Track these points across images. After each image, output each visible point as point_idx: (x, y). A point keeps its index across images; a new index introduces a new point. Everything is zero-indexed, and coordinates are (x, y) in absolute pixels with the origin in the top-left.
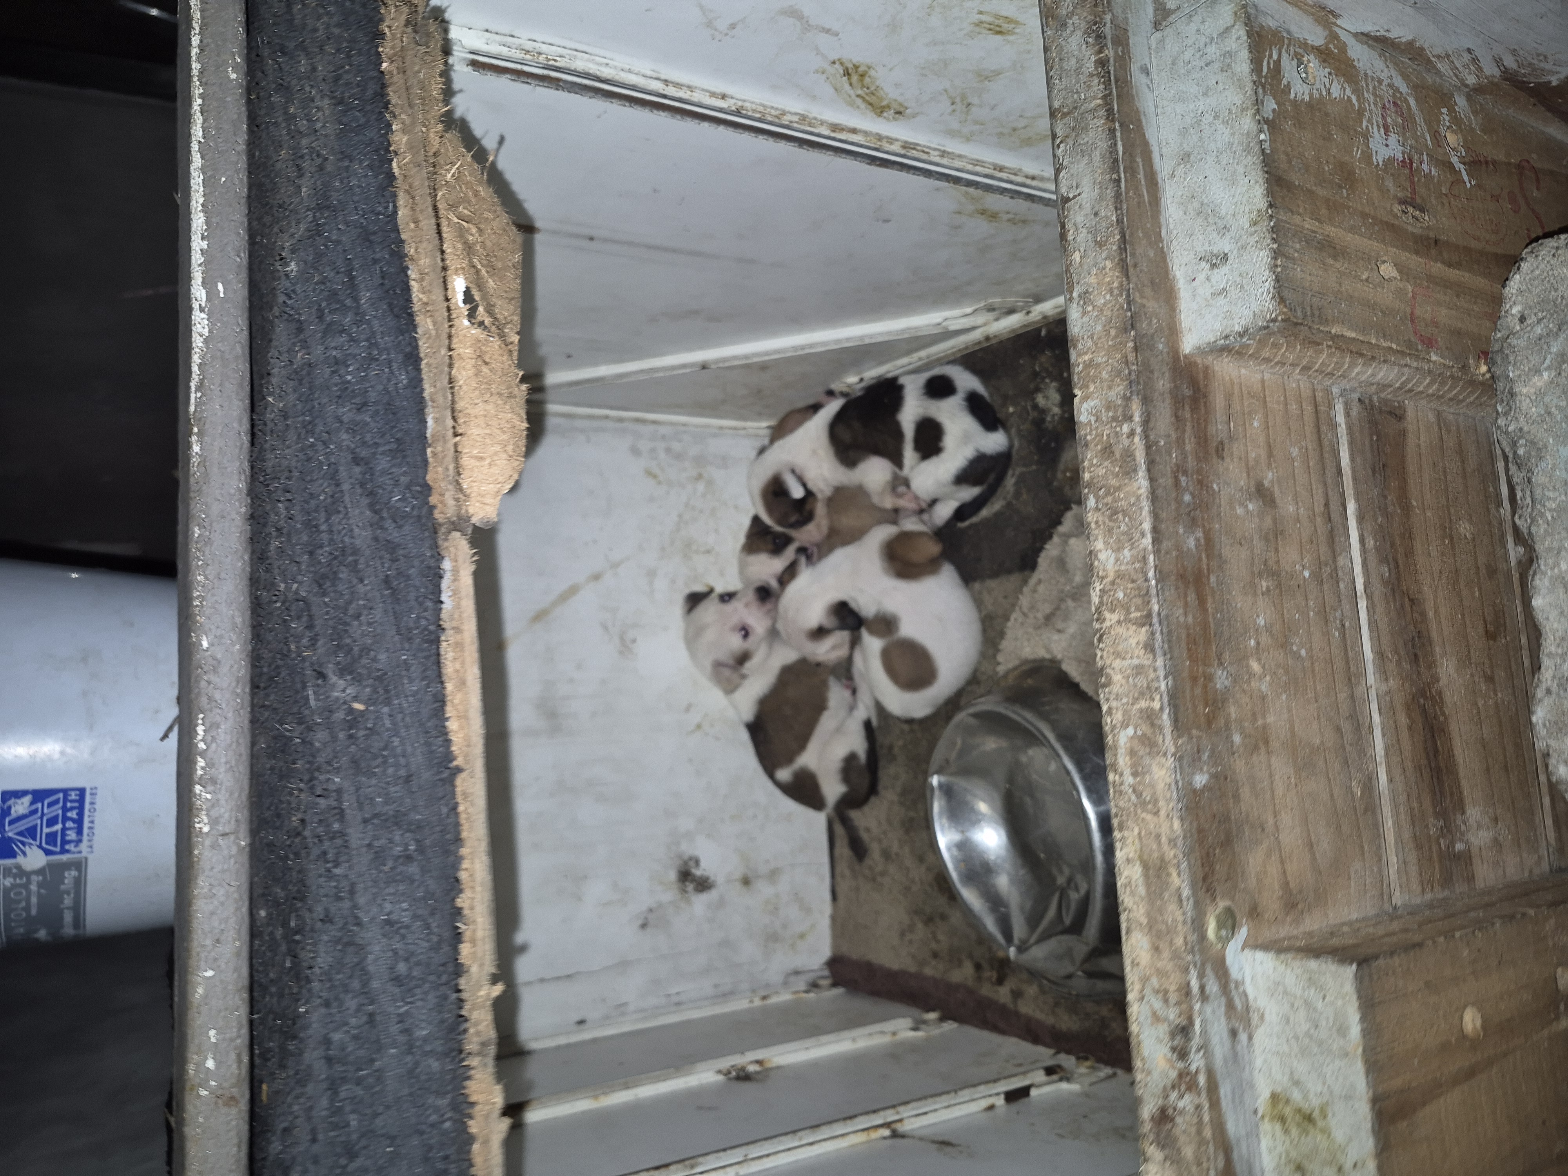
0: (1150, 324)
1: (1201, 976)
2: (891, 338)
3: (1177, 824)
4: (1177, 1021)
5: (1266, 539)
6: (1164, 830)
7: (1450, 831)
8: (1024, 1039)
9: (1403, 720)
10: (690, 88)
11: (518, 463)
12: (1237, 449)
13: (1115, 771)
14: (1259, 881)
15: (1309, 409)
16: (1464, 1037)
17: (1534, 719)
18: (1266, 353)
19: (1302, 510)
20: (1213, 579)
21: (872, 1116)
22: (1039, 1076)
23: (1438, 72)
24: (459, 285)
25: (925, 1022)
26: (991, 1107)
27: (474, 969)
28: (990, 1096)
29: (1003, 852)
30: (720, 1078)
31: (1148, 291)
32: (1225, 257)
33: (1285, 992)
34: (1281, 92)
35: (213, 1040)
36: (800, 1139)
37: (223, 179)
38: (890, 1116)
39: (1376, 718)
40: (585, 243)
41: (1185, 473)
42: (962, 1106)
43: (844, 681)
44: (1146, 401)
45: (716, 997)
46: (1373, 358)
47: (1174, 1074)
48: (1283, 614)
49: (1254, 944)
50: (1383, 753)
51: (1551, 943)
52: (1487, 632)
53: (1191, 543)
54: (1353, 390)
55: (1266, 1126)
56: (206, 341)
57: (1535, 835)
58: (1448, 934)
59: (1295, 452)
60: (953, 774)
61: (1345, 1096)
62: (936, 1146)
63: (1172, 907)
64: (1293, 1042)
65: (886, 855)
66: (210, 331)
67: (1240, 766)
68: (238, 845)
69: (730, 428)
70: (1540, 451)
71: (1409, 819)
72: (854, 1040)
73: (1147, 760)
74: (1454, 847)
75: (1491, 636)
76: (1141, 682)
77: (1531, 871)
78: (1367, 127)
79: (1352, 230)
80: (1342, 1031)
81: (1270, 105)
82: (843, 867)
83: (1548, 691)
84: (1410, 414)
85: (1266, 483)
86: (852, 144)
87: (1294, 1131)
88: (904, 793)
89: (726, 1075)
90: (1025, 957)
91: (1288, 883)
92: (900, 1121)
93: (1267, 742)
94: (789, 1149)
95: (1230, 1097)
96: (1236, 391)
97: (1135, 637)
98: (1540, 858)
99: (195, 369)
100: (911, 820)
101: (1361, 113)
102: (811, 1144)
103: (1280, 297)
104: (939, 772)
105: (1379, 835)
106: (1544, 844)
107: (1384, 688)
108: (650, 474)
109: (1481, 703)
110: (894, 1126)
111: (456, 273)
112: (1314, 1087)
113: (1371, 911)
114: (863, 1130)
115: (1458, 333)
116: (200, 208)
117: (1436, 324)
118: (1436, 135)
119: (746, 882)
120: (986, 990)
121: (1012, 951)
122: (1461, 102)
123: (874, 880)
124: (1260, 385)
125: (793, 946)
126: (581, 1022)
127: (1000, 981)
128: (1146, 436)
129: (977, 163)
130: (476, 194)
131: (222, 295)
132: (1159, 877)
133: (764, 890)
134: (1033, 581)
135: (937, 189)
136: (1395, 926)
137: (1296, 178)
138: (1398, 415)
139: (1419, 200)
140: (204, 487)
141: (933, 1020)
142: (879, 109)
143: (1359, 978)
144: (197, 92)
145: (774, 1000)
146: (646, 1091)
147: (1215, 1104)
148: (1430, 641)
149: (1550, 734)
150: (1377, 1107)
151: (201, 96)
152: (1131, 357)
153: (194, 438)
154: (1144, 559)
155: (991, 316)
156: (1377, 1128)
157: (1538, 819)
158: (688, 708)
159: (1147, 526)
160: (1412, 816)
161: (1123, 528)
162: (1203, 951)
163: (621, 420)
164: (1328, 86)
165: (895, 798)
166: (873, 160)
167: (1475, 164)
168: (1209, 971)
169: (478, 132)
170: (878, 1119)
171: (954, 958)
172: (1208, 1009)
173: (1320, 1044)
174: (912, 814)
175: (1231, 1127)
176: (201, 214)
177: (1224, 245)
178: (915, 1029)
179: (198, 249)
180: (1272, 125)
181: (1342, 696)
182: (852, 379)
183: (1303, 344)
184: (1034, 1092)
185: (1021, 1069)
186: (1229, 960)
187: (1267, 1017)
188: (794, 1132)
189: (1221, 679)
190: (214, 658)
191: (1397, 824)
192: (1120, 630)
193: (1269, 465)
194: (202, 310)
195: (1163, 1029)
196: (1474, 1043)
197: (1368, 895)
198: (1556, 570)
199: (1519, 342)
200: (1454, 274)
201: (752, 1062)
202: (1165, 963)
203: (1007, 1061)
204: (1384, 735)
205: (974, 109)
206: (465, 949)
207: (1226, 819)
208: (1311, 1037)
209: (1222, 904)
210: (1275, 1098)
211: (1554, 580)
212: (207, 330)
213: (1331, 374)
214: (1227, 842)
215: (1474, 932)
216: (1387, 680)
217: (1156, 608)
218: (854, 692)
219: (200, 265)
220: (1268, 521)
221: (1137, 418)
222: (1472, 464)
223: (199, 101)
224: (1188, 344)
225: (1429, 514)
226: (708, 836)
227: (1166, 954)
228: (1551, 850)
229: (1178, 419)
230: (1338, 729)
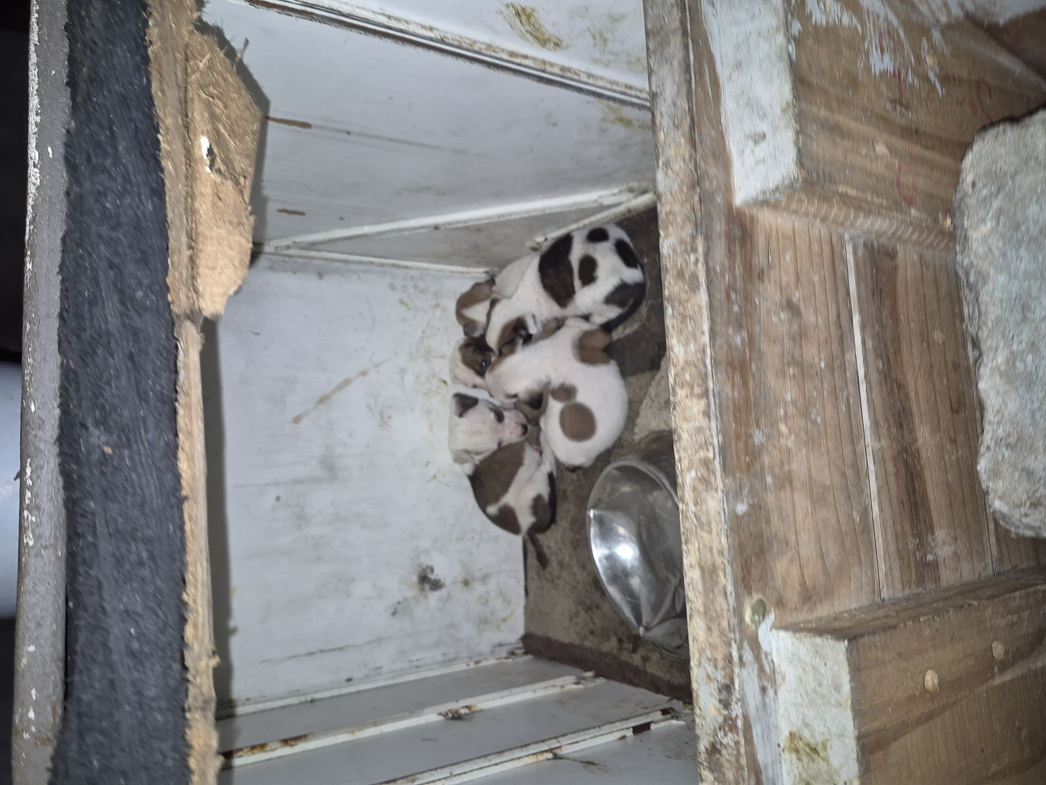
0: (711, 183)
1: (740, 648)
2: (564, 210)
3: (724, 540)
4: (723, 681)
5: (793, 339)
6: (715, 545)
7: (923, 546)
8: (650, 690)
9: (891, 468)
10: (407, 22)
11: (242, 272)
12: (773, 275)
13: (683, 502)
14: (784, 580)
15: (826, 249)
16: (926, 691)
17: (979, 468)
18: (794, 206)
19: (820, 320)
20: (754, 367)
21: (541, 744)
22: (658, 715)
23: (920, 13)
24: (204, 143)
25: (584, 678)
26: (624, 737)
27: (196, 647)
28: (623, 730)
29: (637, 563)
30: (441, 718)
31: (711, 161)
32: (764, 136)
33: (800, 660)
34: (805, 18)
35: (34, 697)
36: (490, 761)
37: (53, 72)
38: (553, 744)
39: (872, 467)
40: (345, 136)
41: (735, 290)
42: (603, 737)
43: (534, 446)
44: (708, 239)
45: (444, 662)
46: (870, 212)
47: (720, 719)
48: (805, 394)
49: (779, 626)
50: (876, 492)
51: (989, 625)
52: (952, 408)
53: (738, 340)
54: (859, 237)
55: (786, 756)
56: (38, 189)
57: (983, 549)
58: (916, 619)
59: (816, 278)
60: (602, 509)
61: (840, 735)
62: (582, 765)
63: (720, 599)
64: (804, 696)
65: (561, 565)
66: (41, 182)
67: (771, 499)
68: (56, 555)
69: (459, 272)
70: (984, 278)
71: (894, 538)
72: (534, 691)
73: (704, 494)
74: (926, 558)
75: (955, 411)
76: (701, 439)
77: (980, 574)
78: (868, 49)
79: (856, 119)
80: (838, 688)
81: (796, 27)
82: (532, 573)
83: (988, 448)
84: (900, 254)
85: (794, 300)
86: (526, 66)
87: (805, 759)
88: (573, 522)
89: (444, 716)
90: (650, 634)
91: (805, 582)
92: (560, 747)
93: (791, 483)
94: (481, 768)
95: (760, 735)
96: (774, 233)
97: (697, 406)
98: (986, 565)
99: (29, 208)
100: (578, 540)
101: (863, 38)
102: (496, 764)
103: (800, 163)
104: (595, 507)
105: (872, 549)
106: (989, 555)
107: (877, 446)
108: (402, 302)
109: (947, 457)
110: (555, 751)
111: (203, 133)
112: (818, 727)
113: (866, 603)
114: (533, 754)
115: (931, 196)
116: (35, 92)
117: (915, 188)
118: (918, 58)
119: (466, 583)
120: (625, 656)
121: (641, 630)
122: (936, 35)
123: (553, 581)
124: (791, 232)
125: (498, 627)
126: (349, 680)
127: (634, 651)
128: (706, 263)
129: (613, 83)
130: (225, 80)
131: (51, 156)
132: (711, 578)
133: (479, 589)
134: (658, 377)
135: (588, 102)
136: (881, 613)
137: (814, 79)
138: (892, 255)
139: (904, 101)
140: (34, 294)
141: (591, 677)
142: (543, 41)
143: (849, 651)
144: (34, 9)
145: (484, 664)
146: (388, 728)
147: (749, 740)
148: (912, 414)
149: (989, 478)
150: (861, 742)
151: (37, 12)
152: (697, 206)
153: (28, 259)
154: (704, 351)
155: (631, 195)
156: (860, 757)
157: (985, 537)
158: (427, 464)
159: (706, 327)
160: (897, 536)
161: (690, 328)
162: (741, 631)
163: (382, 265)
164: (839, 15)
165: (568, 526)
166: (541, 79)
167: (946, 79)
168: (746, 645)
169: (228, 36)
170: (545, 747)
171: (605, 635)
172: (745, 672)
173: (823, 697)
174: (578, 536)
175: (761, 758)
176: (36, 97)
177: (764, 127)
178: (577, 683)
179: (33, 122)
180: (798, 41)
181: (847, 451)
182: (540, 239)
183: (819, 199)
184: (653, 727)
185: (647, 711)
186: (761, 638)
187: (787, 679)
188: (485, 756)
189: (758, 437)
190: (40, 418)
191: (885, 541)
192: (688, 402)
193: (797, 287)
194: (35, 166)
195: (714, 687)
196: (933, 696)
197: (864, 591)
198: (994, 363)
199: (972, 201)
200: (929, 155)
201: (463, 707)
202: (716, 639)
203: (638, 705)
204: (877, 479)
205: (609, 44)
206: (189, 631)
207: (760, 535)
208: (816, 693)
209: (756, 597)
210: (792, 735)
211: (992, 370)
212: (39, 180)
213: (843, 224)
214: (761, 552)
215: (934, 618)
216: (880, 440)
217: (711, 385)
218: (541, 453)
219: (34, 134)
220: (795, 327)
221: (700, 249)
222: (943, 291)
223: (36, 15)
224: (739, 199)
225: (912, 325)
226: (440, 552)
227: (716, 633)
228: (994, 560)
229: (730, 252)
230: (844, 474)
